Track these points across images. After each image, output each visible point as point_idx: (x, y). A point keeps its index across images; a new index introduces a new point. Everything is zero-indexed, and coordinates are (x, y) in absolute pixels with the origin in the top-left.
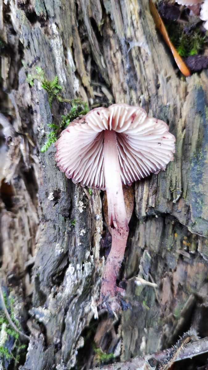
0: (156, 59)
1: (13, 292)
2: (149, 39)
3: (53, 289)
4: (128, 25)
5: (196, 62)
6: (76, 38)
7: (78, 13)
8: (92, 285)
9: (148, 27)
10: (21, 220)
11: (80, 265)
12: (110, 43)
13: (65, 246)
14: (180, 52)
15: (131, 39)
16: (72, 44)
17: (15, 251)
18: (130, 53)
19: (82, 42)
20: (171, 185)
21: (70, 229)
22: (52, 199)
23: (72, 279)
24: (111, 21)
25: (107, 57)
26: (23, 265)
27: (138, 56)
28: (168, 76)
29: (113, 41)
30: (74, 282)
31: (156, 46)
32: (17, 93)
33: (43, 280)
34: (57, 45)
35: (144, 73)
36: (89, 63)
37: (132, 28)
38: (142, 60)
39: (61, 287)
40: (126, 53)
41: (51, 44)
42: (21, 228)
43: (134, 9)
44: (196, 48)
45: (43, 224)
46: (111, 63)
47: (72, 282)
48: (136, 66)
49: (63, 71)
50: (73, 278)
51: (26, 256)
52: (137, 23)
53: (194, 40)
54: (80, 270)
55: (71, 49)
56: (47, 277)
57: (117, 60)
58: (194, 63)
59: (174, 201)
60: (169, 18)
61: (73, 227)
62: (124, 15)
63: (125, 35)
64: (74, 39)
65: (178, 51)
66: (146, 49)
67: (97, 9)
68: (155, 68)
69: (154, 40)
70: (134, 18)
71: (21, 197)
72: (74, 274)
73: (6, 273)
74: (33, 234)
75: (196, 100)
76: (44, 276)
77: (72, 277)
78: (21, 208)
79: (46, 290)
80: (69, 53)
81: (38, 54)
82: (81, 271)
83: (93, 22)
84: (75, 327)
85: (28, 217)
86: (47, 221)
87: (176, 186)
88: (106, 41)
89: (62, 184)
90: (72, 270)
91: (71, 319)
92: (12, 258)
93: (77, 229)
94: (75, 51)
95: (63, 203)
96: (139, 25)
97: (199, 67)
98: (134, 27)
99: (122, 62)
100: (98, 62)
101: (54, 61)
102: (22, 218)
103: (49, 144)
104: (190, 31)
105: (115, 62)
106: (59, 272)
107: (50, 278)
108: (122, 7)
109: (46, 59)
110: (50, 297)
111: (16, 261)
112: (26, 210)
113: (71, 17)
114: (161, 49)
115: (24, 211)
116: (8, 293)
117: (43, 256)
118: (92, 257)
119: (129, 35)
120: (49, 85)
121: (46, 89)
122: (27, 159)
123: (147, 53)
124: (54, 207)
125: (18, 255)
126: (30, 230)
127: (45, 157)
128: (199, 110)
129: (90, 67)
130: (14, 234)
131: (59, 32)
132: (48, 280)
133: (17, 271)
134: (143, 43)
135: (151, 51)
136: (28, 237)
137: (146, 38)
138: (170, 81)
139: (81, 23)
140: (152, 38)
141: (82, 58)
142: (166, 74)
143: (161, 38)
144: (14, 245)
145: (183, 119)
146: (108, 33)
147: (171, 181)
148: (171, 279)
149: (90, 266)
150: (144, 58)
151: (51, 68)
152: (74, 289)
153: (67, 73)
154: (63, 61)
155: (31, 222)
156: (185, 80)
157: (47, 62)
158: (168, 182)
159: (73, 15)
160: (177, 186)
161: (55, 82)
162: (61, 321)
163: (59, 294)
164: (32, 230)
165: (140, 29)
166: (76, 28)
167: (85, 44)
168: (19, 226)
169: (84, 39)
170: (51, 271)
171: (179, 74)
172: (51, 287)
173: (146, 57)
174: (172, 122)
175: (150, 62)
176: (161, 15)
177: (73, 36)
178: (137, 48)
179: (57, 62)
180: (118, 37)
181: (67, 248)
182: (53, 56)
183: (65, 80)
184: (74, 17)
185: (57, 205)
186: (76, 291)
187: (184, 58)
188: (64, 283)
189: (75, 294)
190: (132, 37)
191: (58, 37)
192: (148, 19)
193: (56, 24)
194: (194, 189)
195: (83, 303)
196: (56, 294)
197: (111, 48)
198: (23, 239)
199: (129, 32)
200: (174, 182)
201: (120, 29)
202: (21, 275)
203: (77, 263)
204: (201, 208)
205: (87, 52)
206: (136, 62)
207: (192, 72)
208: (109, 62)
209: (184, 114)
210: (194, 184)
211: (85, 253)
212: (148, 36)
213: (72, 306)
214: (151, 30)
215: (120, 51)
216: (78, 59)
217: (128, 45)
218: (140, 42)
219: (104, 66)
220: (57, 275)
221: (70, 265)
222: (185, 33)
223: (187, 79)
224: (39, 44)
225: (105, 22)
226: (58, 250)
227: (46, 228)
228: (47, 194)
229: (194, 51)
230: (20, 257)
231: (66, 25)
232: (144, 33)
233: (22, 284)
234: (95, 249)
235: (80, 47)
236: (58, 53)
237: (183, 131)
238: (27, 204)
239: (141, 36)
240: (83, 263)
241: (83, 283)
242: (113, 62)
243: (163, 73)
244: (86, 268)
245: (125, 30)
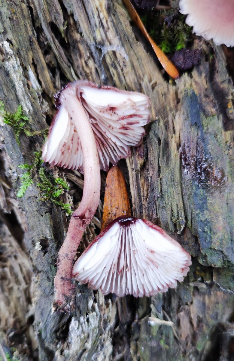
0: (136, 64)
1: (16, 353)
2: (124, 40)
3: (58, 346)
4: (96, 26)
5: (184, 59)
6: (37, 51)
7: (34, 19)
8: (101, 335)
9: (121, 24)
10: (12, 268)
11: (84, 317)
12: (79, 49)
14: (164, 49)
15: (102, 44)
16: (33, 60)
17: (12, 304)
18: (104, 59)
19: (46, 53)
20: (173, 215)
22: (40, 249)
24: (75, 23)
25: (78, 67)
26: (24, 318)
27: (113, 62)
28: (153, 82)
29: (81, 47)
30: (80, 336)
31: (134, 46)
33: (46, 337)
34: (14, 67)
35: (124, 83)
36: (58, 77)
37: (101, 28)
38: (120, 66)
39: (65, 344)
40: (99, 61)
41: (6, 67)
42: (14, 277)
43: (101, 5)
44: (183, 40)
46: (84, 74)
47: (77, 337)
48: (114, 74)
49: (26, 98)
50: (78, 332)
51: (25, 307)
52: (107, 21)
53: (178, 31)
54: (85, 323)
55: (32, 66)
56: (50, 334)
57: (90, 69)
58: (182, 60)
59: (179, 233)
60: (146, 7)
62: (90, 14)
63: (95, 39)
64: (33, 52)
65: (161, 48)
66: (122, 53)
67: (56, 10)
68: (136, 74)
69: (131, 40)
70: (102, 16)
71: (7, 245)
72: (78, 328)
73: (5, 331)
74: (28, 282)
75: (189, 109)
76: (46, 333)
77: (76, 332)
78: (10, 256)
79: (52, 347)
80: (31, 72)
82: (86, 323)
83: (54, 27)
85: (20, 265)
86: (39, 272)
87: (178, 215)
88: (74, 47)
90: (75, 324)
92: (10, 313)
94: (38, 67)
96: (110, 23)
97: (189, 65)
98: (103, 28)
99: (97, 71)
100: (68, 75)
101: (14, 87)
102: (13, 265)
103: (25, 188)
104: (172, 21)
105: (88, 71)
106: (63, 326)
107: (54, 334)
109: (4, 86)
110: (57, 353)
111: (15, 315)
112: (16, 257)
113: (26, 26)
114: (140, 48)
115: (13, 259)
116: (12, 353)
118: (96, 305)
119: (99, 38)
120: (12, 119)
121: (10, 124)
123: (124, 58)
124: (44, 257)
125: (16, 308)
126: (24, 278)
127: (23, 203)
128: (195, 121)
129: (60, 83)
130: (8, 285)
131: (12, 49)
132: (51, 337)
133: (18, 326)
134: (118, 46)
135: (128, 54)
136: (23, 285)
137: (120, 39)
138: (156, 88)
139: (39, 30)
140: (128, 37)
141: (48, 74)
142: (150, 81)
143: (140, 36)
144: (10, 297)
145: (177, 133)
146: (74, 38)
147: (172, 211)
149: (95, 316)
150: (121, 64)
151: (12, 97)
152: (81, 343)
153: (32, 99)
154: (24, 85)
155: (24, 269)
156: (174, 84)
158: (169, 212)
159: (28, 23)
160: (180, 215)
161: (19, 114)
163: (66, 352)
164: (27, 278)
165: (111, 29)
166: (34, 39)
167: (48, 56)
168: (12, 275)
169: (47, 50)
170: (53, 327)
171: (166, 77)
172: (57, 344)
173: (124, 62)
174: (164, 139)
175: (128, 69)
176: (135, 5)
177: (32, 49)
178: (111, 53)
180: (87, 43)
182: (11, 81)
183: (31, 109)
184: (30, 26)
185: (47, 255)
186: (84, 345)
187: (170, 55)
188: (70, 340)
189: (84, 348)
190: (103, 40)
191: (13, 57)
192: (119, 14)
193: (8, 40)
194: (199, 217)
195: (94, 355)
196: (62, 352)
197: (81, 56)
198: (18, 289)
199: (99, 35)
200: (175, 212)
201: (88, 32)
202: (23, 329)
203: (80, 316)
204: (211, 237)
205: (53, 65)
206: (112, 70)
207: (181, 72)
208: (81, 73)
209: (177, 128)
210: (198, 211)
212: (122, 35)
214: (125, 27)
215: (91, 58)
216: (44, 76)
217: (100, 51)
218: (114, 45)
219: (76, 79)
220: (61, 330)
221: (73, 319)
222: (167, 24)
223: (176, 81)
225: (69, 25)
227: (39, 280)
228: (34, 243)
229: (180, 44)
230: (19, 309)
231: (20, 38)
232: (117, 33)
233: (26, 339)
234: (99, 295)
235: (43, 61)
236: (17, 77)
237: (178, 149)
238: (16, 251)
239: (114, 37)
240: (87, 314)
241: (91, 335)
242: (86, 72)
243: (146, 79)
244: (91, 320)
245: (94, 32)
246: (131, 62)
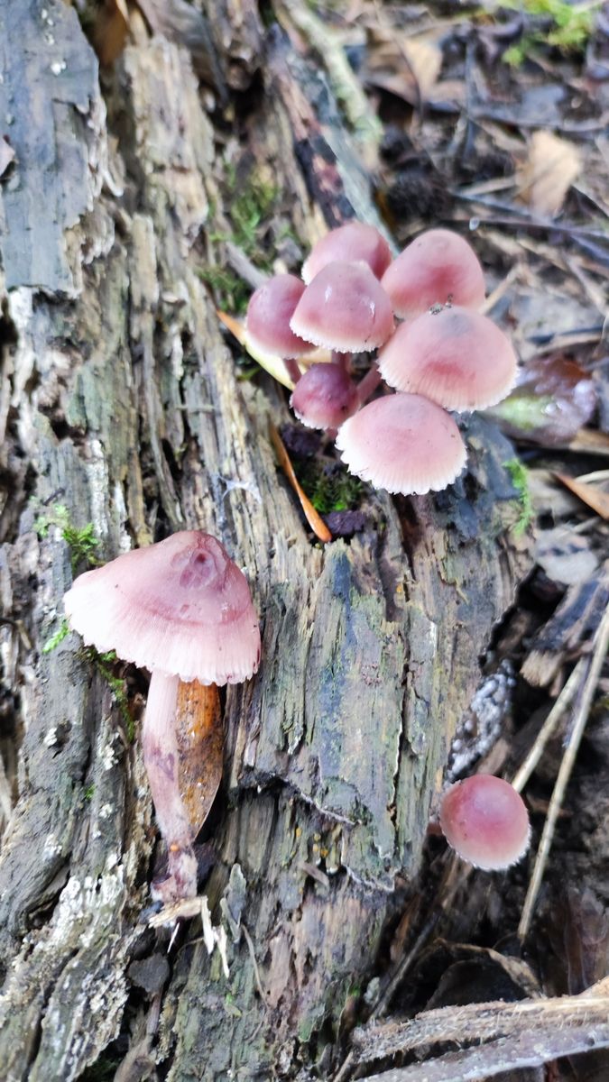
0: (272, 511)
2: (261, 479)
3: (25, 941)
4: (226, 455)
5: (342, 520)
6: (135, 467)
7: (141, 431)
9: (261, 460)
11: (94, 880)
12: (194, 482)
13: (65, 840)
14: (316, 505)
15: (230, 477)
16: (126, 476)
18: (227, 499)
19: (144, 476)
20: (285, 720)
21: (80, 805)
22: (53, 742)
23: (71, 907)
24: (198, 447)
25: (188, 505)
27: (240, 504)
28: (290, 539)
29: (199, 480)
30: (75, 914)
31: (274, 491)
32: (12, 549)
34: (98, 473)
35: (250, 533)
36: (154, 512)
37: (233, 459)
38: (248, 511)
39: (45, 929)
40: (220, 497)
41: (88, 470)
43: (238, 432)
44: (345, 500)
45: (25, 800)
46: (193, 514)
47: (70, 915)
48: (237, 520)
49: (104, 516)
50: (75, 905)
52: (242, 453)
53: (340, 486)
54: (91, 890)
55: (123, 486)
57: (205, 510)
58: (338, 521)
59: (290, 751)
60: (300, 451)
61: (87, 802)
62: (221, 439)
63: (220, 470)
64: (129, 469)
65: (312, 504)
66: (254, 493)
67: (176, 427)
68: (268, 524)
69: (271, 482)
70: (236, 444)
72: (77, 897)
75: (334, 575)
76: (9, 911)
77: (71, 903)
79: (7, 952)
80: (119, 490)
81: (61, 485)
82: (94, 891)
83: (166, 447)
84: (64, 1043)
86: (35, 792)
87: (293, 720)
88: (188, 478)
89: (76, 712)
90: (75, 886)
91: (55, 1017)
93: (94, 807)
94: (130, 488)
95: (74, 751)
96: (245, 456)
97: (348, 529)
98: (236, 459)
99: (214, 514)
100: (170, 513)
101: (89, 498)
103: (62, 636)
104: (334, 472)
105: (201, 513)
106: (45, 903)
107: (23, 915)
108: (219, 427)
109: (76, 493)
110: (17, 962)
113: (128, 434)
114: (282, 497)
117: (13, 872)
118: (121, 868)
119: (226, 470)
120: (75, 535)
121: (69, 542)
122: (11, 672)
123: (256, 500)
124: (53, 761)
127: (50, 662)
128: (339, 591)
129: (155, 519)
131: (104, 454)
132: (16, 920)
134: (251, 484)
135: (264, 497)
137: (256, 477)
138: (294, 546)
139: (145, 447)
140: (267, 477)
141: (141, 504)
142: (288, 536)
143: (285, 481)
145: (312, 608)
146: (192, 467)
147: (285, 712)
148: (290, 940)
149: (114, 884)
150: (251, 508)
151: (83, 509)
152: (73, 933)
153: (110, 520)
154: (105, 500)
156: (322, 548)
157: (77, 498)
158: (280, 714)
159: (133, 433)
160: (295, 720)
161: (87, 531)
162: (33, 1025)
163: (39, 948)
165: (246, 462)
166: (135, 453)
167: (148, 480)
169: (148, 473)
170: (27, 900)
171: (314, 541)
172: (23, 938)
173: (255, 506)
174: (292, 610)
175: (259, 515)
176: (286, 445)
177: (129, 464)
178: (239, 492)
179: (95, 500)
180: (208, 473)
181: (70, 845)
182: (88, 490)
183: (106, 531)
184: (135, 436)
185: (60, 756)
186: (77, 939)
187: (322, 515)
188: (53, 921)
189: (74, 947)
190: (231, 474)
191: (102, 461)
192: (261, 449)
193: (101, 442)
194: (325, 724)
196: (30, 951)
197: (195, 492)
199: (228, 466)
200: (289, 717)
201: (213, 460)
203: (87, 875)
204: (339, 760)
205: (152, 492)
206: (236, 514)
207: (334, 538)
208: (190, 515)
209: (314, 599)
210: (324, 714)
211: (106, 857)
212: (260, 474)
213: (65, 982)
214: (265, 465)
215: (210, 496)
216: (134, 502)
217: (224, 486)
218: (246, 482)
219: (181, 519)
220: (39, 910)
221: (72, 881)
222: (325, 474)
223: (326, 546)
224: (67, 469)
225: (188, 449)
226: (51, 847)
227: (30, 806)
228: (42, 735)
229: (340, 504)
231: (118, 445)
232: (253, 469)
234: (129, 858)
235: (138, 483)
236: (98, 487)
237: (309, 625)
239: (248, 472)
240: (100, 877)
241: (95, 921)
242: (197, 513)
243: (282, 533)
244: (104, 889)
245: (221, 462)
246: (265, 506)
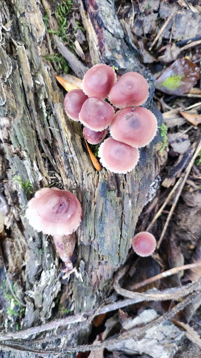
0: (82, 163)
1: (16, 284)
2: (78, 153)
3: (36, 282)
4: (65, 145)
6: (38, 152)
7: (38, 136)
8: (55, 279)
9: (77, 145)
11: (48, 271)
13: (40, 262)
15: (67, 153)
16: (36, 156)
17: (15, 260)
18: (68, 160)
19: (41, 153)
20: (90, 233)
21: (42, 254)
22: (32, 240)
25: (56, 158)
26: (20, 266)
27: (72, 161)
28: (88, 173)
29: (59, 150)
30: (46, 279)
31: (82, 154)
32: (8, 185)
33: (30, 278)
34: (27, 163)
35: (76, 170)
36: (46, 162)
37: (68, 146)
39: (39, 282)
40: (65, 160)
41: (24, 163)
42: (17, 247)
43: (68, 137)
47: (44, 279)
48: (72, 167)
49: (32, 176)
51: (21, 262)
52: (70, 143)
54: (48, 273)
55: (35, 160)
57: (62, 160)
59: (92, 240)
61: (43, 253)
62: (63, 140)
63: (64, 150)
64: (36, 153)
66: (76, 159)
67: (48, 134)
68: (81, 169)
69: (81, 152)
70: (68, 141)
71: (16, 232)
72: (45, 276)
73: (11, 273)
74: (24, 250)
75: (101, 189)
76: (31, 276)
78: (16, 237)
79: (32, 282)
80: (35, 164)
81: (17, 170)
83: (46, 142)
84: (48, 299)
85: (21, 242)
86: (30, 249)
88: (55, 150)
90: (44, 273)
91: (46, 296)
92: (14, 264)
93: (45, 254)
94: (38, 159)
95: (38, 242)
96: (72, 145)
98: (69, 146)
100: (51, 162)
101: (26, 171)
102: (17, 242)
106: (38, 274)
107: (34, 277)
108: (62, 135)
109: (22, 171)
110: (35, 286)
111: (16, 265)
112: (19, 238)
113: (34, 141)
114: (84, 156)
115: (18, 239)
116: (13, 284)
118: (54, 266)
119: (66, 150)
120: (25, 186)
121: (23, 188)
122: (17, 216)
123: (77, 161)
125: (17, 262)
126: (22, 248)
128: (103, 195)
129: (47, 165)
130: (14, 250)
131: (27, 155)
133: (17, 270)
135: (79, 160)
136: (21, 251)
137: (76, 152)
138: (89, 176)
140: (79, 150)
141: (42, 162)
142: (87, 172)
144: (14, 257)
145: (96, 198)
146: (56, 145)
147: (90, 230)
148: (96, 273)
149: (53, 271)
150: (75, 163)
151: (25, 176)
153: (34, 177)
154: (31, 170)
155: (22, 244)
157: (23, 173)
158: (88, 231)
159: (35, 139)
161: (28, 183)
162: (41, 297)
163: (39, 285)
164: (23, 248)
165: (72, 147)
166: (37, 146)
167: (43, 154)
168: (16, 246)
169: (42, 151)
170: (34, 274)
172: (35, 281)
174: (90, 201)
175: (78, 166)
177: (36, 151)
178: (71, 158)
179: (28, 172)
181: (42, 262)
182: (25, 169)
185: (34, 243)
186: (47, 283)
188: (41, 280)
189: (47, 285)
191: (27, 158)
192: (76, 140)
193: (25, 151)
194: (100, 235)
195: (51, 288)
196: (37, 285)
197: (58, 154)
198: (19, 253)
200: (91, 232)
201: (61, 146)
202: (19, 272)
203: (46, 270)
204: (104, 244)
205: (45, 157)
206: (71, 165)
208: (57, 161)
209: (96, 195)
210: (100, 232)
211: (50, 265)
213: (46, 290)
216: (40, 163)
217: (66, 156)
218: (73, 155)
219: (55, 164)
220: (37, 275)
221: (43, 271)
225: (53, 141)
226: (37, 264)
227: (30, 252)
228: (29, 236)
230: (18, 262)
231: (31, 148)
232: (75, 150)
233: (20, 277)
235: (40, 156)
237: (94, 205)
238: (19, 235)
239: (73, 150)
240: (50, 270)
241: (50, 279)
242: (59, 161)
243: (85, 171)
244: (51, 272)
245: (64, 147)
246: (80, 163)
